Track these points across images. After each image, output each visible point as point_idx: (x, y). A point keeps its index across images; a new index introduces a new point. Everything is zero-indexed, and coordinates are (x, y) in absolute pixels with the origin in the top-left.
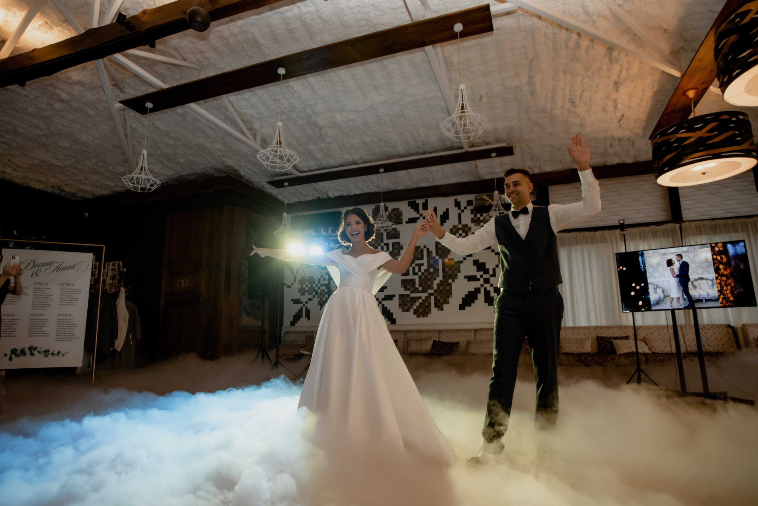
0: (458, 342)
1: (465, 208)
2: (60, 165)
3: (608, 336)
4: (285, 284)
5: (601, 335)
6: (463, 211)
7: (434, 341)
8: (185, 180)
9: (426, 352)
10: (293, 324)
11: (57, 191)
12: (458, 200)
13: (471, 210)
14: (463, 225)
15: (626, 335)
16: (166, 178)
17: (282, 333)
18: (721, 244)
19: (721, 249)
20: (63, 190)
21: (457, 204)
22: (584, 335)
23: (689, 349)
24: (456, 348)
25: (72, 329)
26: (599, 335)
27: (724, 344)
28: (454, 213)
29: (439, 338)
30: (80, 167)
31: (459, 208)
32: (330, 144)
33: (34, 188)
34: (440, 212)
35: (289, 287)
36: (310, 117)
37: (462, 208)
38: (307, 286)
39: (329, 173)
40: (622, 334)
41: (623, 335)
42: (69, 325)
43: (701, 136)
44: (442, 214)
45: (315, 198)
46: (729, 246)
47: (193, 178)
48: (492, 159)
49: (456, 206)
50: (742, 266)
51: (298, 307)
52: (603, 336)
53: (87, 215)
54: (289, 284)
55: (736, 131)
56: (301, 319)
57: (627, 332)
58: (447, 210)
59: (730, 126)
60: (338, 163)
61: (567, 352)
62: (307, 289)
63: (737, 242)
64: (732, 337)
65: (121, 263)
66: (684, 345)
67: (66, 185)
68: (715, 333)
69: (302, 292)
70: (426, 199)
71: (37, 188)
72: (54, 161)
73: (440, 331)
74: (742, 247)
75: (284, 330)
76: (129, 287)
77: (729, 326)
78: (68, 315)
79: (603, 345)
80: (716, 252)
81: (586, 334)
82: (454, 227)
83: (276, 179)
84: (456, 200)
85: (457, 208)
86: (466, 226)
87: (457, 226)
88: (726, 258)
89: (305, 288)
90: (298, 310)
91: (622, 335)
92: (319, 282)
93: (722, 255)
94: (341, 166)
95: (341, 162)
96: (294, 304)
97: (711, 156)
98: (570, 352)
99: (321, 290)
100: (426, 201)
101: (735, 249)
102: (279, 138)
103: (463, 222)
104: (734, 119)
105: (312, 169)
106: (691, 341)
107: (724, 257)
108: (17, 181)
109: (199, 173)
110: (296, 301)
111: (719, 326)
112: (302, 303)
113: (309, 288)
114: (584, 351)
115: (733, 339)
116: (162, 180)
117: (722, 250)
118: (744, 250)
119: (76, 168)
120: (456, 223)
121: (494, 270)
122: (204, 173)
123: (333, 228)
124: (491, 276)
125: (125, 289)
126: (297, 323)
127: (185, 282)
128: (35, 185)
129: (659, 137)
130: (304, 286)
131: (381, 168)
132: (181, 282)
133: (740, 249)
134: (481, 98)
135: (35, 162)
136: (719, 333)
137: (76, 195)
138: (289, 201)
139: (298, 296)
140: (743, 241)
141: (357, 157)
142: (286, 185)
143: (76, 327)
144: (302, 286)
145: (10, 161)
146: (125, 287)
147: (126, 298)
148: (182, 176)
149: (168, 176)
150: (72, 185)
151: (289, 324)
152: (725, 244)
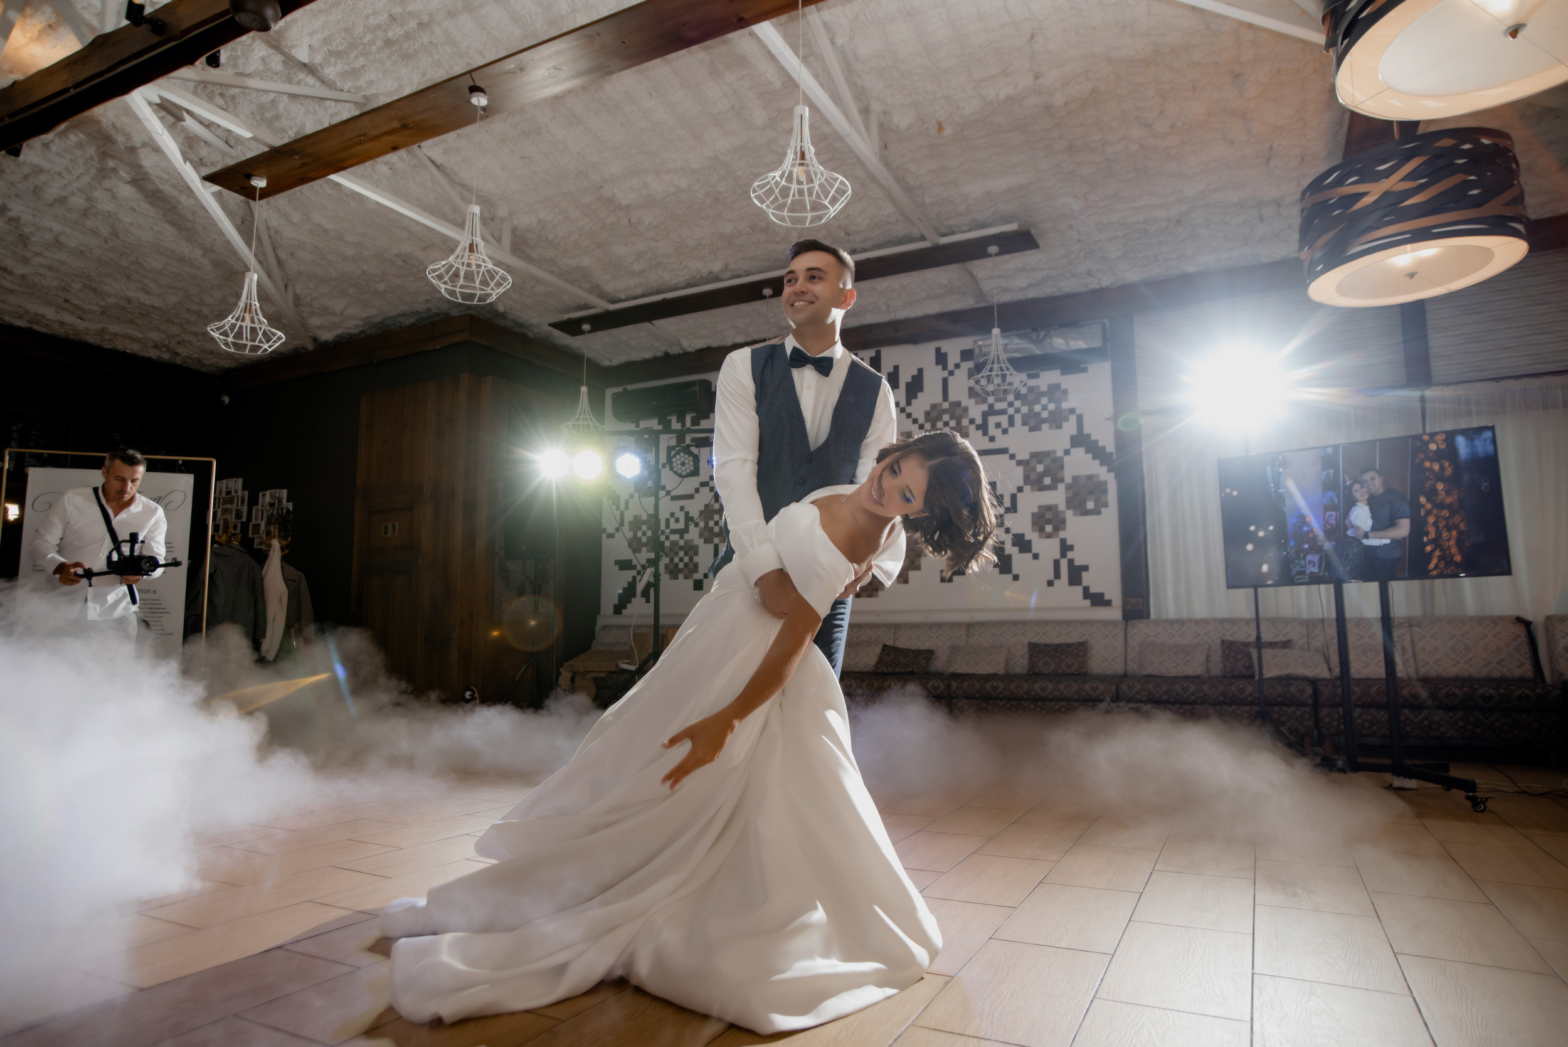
0: (932, 649)
1: (957, 366)
2: (156, 305)
3: (1247, 641)
4: (604, 530)
5: (1231, 639)
6: (951, 373)
7: (885, 646)
8: (398, 325)
9: (865, 670)
10: (618, 609)
11: (166, 356)
12: (943, 351)
13: (969, 370)
14: (951, 404)
15: (1285, 639)
16: (360, 323)
17: (597, 628)
18: (1442, 436)
19: (1442, 447)
20: (177, 354)
21: (941, 359)
22: (1195, 638)
23: (1423, 671)
24: (925, 661)
25: (160, 617)
26: (1228, 638)
27: (1503, 660)
28: (933, 377)
29: (894, 640)
30: (194, 307)
31: (945, 368)
32: (657, 241)
33: (124, 352)
34: (905, 378)
35: (611, 536)
36: (601, 188)
37: (951, 367)
38: (644, 534)
39: (665, 302)
40: (1277, 635)
41: (1281, 638)
42: (153, 611)
43: (1390, 190)
44: (909, 380)
45: (659, 354)
46: (1461, 441)
47: (412, 321)
48: (990, 259)
49: (937, 363)
50: (1486, 484)
51: (628, 575)
52: (1235, 640)
53: (226, 400)
54: (611, 530)
55: (1471, 175)
56: (633, 600)
57: (1288, 633)
58: (920, 371)
59: (1457, 164)
60: (682, 278)
61: (1154, 673)
62: (644, 539)
63: (1479, 430)
64: (1524, 644)
65: (285, 492)
66: (1413, 661)
67: (179, 343)
68: (1486, 636)
69: (635, 545)
70: (877, 349)
71: (128, 351)
72: (143, 298)
73: (897, 627)
74: (1488, 442)
75: (601, 621)
76: (290, 539)
77: (1520, 620)
78: (152, 591)
79: (1231, 660)
80: (1431, 454)
81: (1199, 635)
82: (934, 406)
83: (566, 317)
84: (938, 350)
85: (940, 367)
86: (958, 404)
87: (940, 404)
88: (1452, 467)
89: (640, 538)
90: (629, 583)
91: (1277, 639)
92: (668, 526)
93: (1443, 461)
94: (689, 285)
95: (687, 277)
96: (620, 570)
97: (1408, 236)
98: (1159, 674)
99: (672, 542)
100: (878, 353)
101: (1473, 447)
102: (470, 237)
103: (952, 397)
104: (1467, 146)
105: (634, 294)
106: (1430, 652)
107: (1447, 464)
108: (91, 340)
109: (421, 311)
110: (624, 565)
111: (1496, 620)
112: (634, 567)
113: (648, 538)
114: (1190, 671)
115: (1525, 649)
116: (353, 327)
117: (1444, 449)
118: (1490, 448)
119: (188, 310)
120: (938, 399)
121: (1014, 498)
122: (429, 309)
123: (694, 415)
124: (1008, 510)
125: (280, 543)
126: (625, 608)
127: (394, 527)
128: (121, 345)
129: (1309, 196)
130: (640, 534)
131: (765, 288)
132: (386, 527)
133: (1482, 446)
134: (940, 128)
135: (111, 300)
136: (1494, 636)
137: (203, 361)
138: (610, 361)
139: (627, 554)
140: (1492, 428)
141: (717, 266)
142: (586, 330)
143: (166, 613)
144: (635, 535)
145: (66, 301)
146: (281, 537)
147: (284, 559)
148: (390, 317)
149: (363, 318)
150: (189, 342)
151: (611, 610)
152: (1451, 436)
